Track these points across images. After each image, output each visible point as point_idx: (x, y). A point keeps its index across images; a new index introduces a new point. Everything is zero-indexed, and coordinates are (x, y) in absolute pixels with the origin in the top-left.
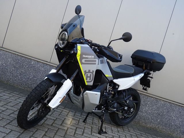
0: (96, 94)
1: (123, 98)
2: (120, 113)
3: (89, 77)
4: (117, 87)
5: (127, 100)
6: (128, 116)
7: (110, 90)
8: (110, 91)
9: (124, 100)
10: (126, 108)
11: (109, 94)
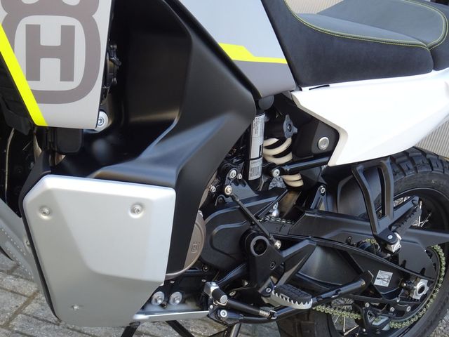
0: (137, 206)
1: (367, 217)
2: (346, 315)
3: (50, 52)
4: (323, 142)
5: (391, 230)
6: (397, 325)
7: (274, 166)
8: (276, 172)
9: (373, 228)
10: (383, 279)
11: (265, 194)
